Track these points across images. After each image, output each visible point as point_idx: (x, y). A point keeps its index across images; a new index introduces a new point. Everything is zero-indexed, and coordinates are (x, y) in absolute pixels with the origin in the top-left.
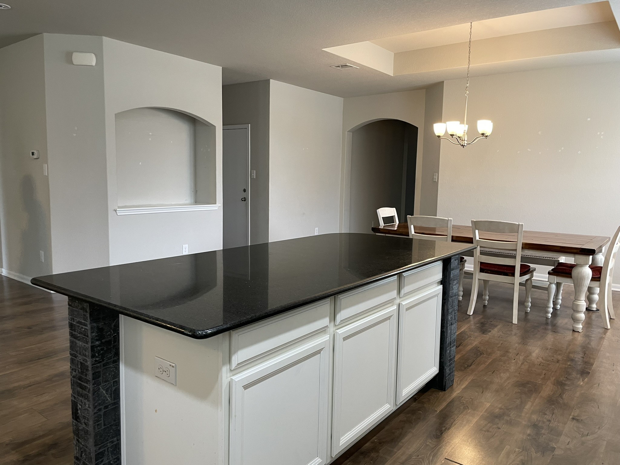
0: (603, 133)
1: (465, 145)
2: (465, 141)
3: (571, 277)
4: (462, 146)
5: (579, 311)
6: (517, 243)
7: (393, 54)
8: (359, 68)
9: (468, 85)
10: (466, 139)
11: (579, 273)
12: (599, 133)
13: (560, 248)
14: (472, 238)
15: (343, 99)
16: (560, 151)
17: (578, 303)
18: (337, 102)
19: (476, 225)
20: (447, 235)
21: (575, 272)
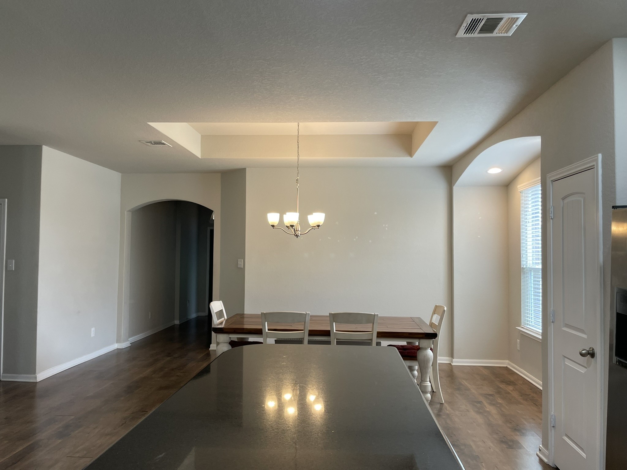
0: (387, 225)
1: (299, 235)
2: (299, 232)
3: (417, 360)
4: (296, 236)
5: (428, 391)
6: (373, 333)
7: (200, 135)
8: (172, 146)
9: (298, 178)
10: (299, 230)
11: (425, 356)
12: (384, 225)
13: (409, 334)
14: (330, 330)
15: (120, 174)
16: (355, 240)
17: (426, 384)
18: (115, 177)
19: (335, 317)
20: (303, 330)
21: (420, 355)
